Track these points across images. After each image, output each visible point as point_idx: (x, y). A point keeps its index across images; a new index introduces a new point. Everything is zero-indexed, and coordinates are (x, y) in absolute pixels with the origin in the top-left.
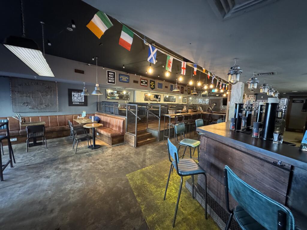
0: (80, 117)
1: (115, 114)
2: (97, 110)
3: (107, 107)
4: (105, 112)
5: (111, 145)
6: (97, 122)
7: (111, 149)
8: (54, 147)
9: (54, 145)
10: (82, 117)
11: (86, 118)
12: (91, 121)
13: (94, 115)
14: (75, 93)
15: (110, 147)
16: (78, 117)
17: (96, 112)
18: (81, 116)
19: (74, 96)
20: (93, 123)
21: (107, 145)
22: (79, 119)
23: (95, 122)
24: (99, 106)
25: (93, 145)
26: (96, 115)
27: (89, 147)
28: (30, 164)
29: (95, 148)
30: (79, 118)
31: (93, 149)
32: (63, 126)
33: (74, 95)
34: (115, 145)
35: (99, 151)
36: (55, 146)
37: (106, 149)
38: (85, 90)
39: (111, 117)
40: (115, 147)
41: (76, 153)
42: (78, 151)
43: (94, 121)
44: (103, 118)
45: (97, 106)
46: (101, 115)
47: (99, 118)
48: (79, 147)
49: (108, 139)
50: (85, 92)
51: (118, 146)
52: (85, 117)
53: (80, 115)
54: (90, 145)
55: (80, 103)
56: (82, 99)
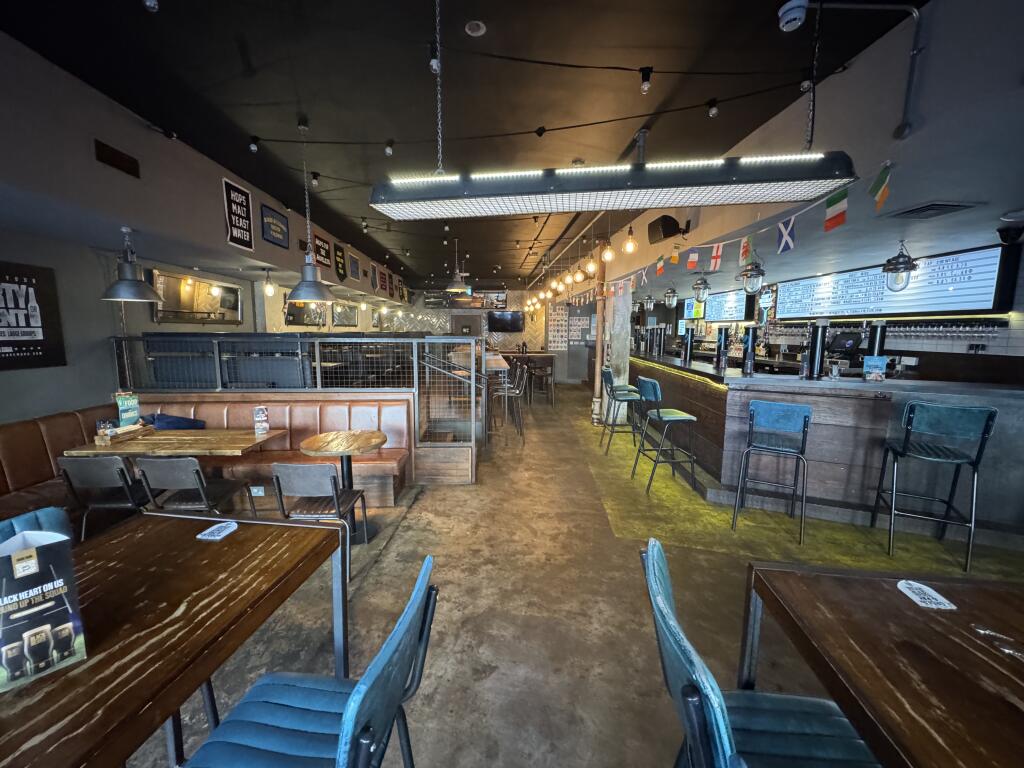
15: (408, 513)
24: (126, 361)
37: (413, 521)
45: (120, 357)
55: (20, 351)
56: (28, 325)
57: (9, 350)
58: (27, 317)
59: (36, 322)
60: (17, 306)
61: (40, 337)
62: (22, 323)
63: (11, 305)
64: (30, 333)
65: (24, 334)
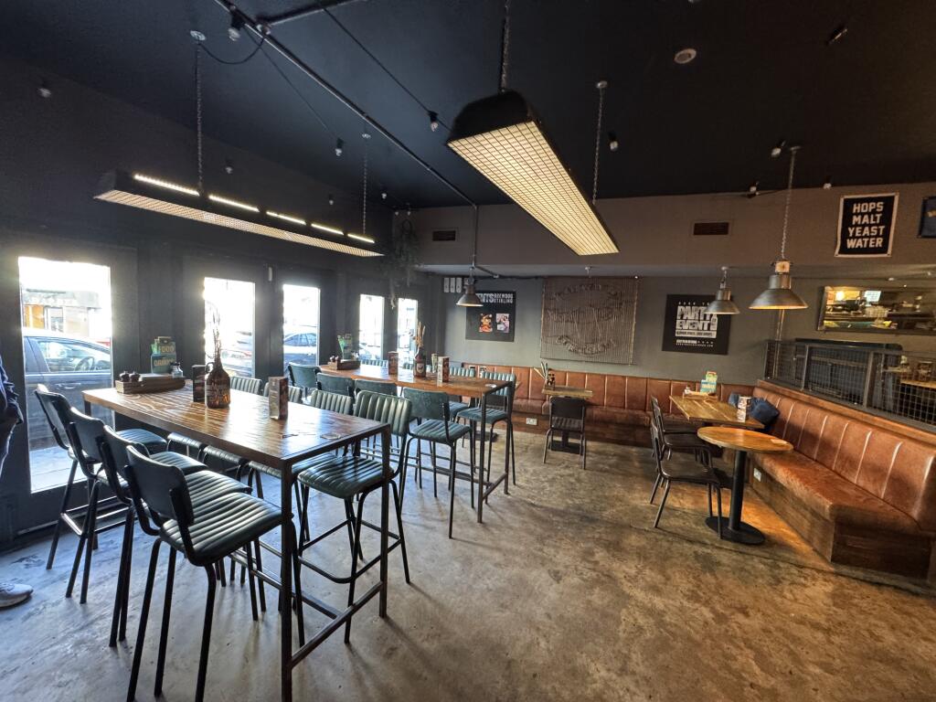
0: (693, 393)
1: (869, 405)
2: (768, 373)
3: (825, 363)
4: (806, 387)
5: (829, 557)
6: (762, 426)
7: (830, 588)
8: (601, 471)
9: (603, 464)
10: (702, 393)
11: (716, 397)
12: (736, 418)
13: (749, 391)
14: (688, 308)
15: (819, 571)
16: (687, 391)
17: (759, 380)
18: (699, 391)
19: (682, 318)
20: (739, 426)
21: (805, 547)
22: (689, 398)
23: (752, 422)
24: (777, 357)
25: (727, 519)
26: (758, 393)
27: (712, 522)
28: (536, 503)
29: (736, 539)
30: (690, 395)
31: (728, 539)
32: (636, 412)
33: (682, 316)
34: (860, 574)
35: (757, 562)
36: (606, 471)
37: (794, 570)
38: (723, 295)
39: (841, 415)
40: (855, 584)
41: (656, 527)
42: (667, 518)
43: (747, 418)
44: (794, 410)
45: (770, 354)
46: (784, 396)
47: (771, 406)
48: (673, 501)
49: (813, 524)
50: (722, 300)
51: (879, 585)
52: (713, 395)
53: (695, 385)
54: (716, 512)
55: (701, 343)
56: (709, 329)
57: (695, 342)
58: (709, 325)
59: (714, 328)
60: (705, 319)
61: (714, 336)
62: (706, 328)
63: (702, 318)
64: (709, 334)
65: (705, 334)
